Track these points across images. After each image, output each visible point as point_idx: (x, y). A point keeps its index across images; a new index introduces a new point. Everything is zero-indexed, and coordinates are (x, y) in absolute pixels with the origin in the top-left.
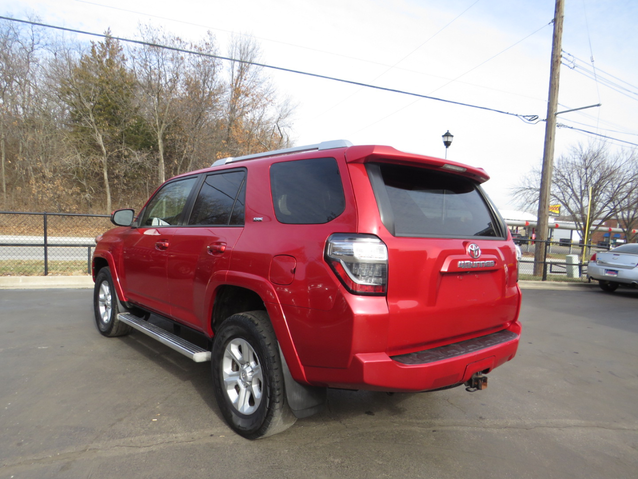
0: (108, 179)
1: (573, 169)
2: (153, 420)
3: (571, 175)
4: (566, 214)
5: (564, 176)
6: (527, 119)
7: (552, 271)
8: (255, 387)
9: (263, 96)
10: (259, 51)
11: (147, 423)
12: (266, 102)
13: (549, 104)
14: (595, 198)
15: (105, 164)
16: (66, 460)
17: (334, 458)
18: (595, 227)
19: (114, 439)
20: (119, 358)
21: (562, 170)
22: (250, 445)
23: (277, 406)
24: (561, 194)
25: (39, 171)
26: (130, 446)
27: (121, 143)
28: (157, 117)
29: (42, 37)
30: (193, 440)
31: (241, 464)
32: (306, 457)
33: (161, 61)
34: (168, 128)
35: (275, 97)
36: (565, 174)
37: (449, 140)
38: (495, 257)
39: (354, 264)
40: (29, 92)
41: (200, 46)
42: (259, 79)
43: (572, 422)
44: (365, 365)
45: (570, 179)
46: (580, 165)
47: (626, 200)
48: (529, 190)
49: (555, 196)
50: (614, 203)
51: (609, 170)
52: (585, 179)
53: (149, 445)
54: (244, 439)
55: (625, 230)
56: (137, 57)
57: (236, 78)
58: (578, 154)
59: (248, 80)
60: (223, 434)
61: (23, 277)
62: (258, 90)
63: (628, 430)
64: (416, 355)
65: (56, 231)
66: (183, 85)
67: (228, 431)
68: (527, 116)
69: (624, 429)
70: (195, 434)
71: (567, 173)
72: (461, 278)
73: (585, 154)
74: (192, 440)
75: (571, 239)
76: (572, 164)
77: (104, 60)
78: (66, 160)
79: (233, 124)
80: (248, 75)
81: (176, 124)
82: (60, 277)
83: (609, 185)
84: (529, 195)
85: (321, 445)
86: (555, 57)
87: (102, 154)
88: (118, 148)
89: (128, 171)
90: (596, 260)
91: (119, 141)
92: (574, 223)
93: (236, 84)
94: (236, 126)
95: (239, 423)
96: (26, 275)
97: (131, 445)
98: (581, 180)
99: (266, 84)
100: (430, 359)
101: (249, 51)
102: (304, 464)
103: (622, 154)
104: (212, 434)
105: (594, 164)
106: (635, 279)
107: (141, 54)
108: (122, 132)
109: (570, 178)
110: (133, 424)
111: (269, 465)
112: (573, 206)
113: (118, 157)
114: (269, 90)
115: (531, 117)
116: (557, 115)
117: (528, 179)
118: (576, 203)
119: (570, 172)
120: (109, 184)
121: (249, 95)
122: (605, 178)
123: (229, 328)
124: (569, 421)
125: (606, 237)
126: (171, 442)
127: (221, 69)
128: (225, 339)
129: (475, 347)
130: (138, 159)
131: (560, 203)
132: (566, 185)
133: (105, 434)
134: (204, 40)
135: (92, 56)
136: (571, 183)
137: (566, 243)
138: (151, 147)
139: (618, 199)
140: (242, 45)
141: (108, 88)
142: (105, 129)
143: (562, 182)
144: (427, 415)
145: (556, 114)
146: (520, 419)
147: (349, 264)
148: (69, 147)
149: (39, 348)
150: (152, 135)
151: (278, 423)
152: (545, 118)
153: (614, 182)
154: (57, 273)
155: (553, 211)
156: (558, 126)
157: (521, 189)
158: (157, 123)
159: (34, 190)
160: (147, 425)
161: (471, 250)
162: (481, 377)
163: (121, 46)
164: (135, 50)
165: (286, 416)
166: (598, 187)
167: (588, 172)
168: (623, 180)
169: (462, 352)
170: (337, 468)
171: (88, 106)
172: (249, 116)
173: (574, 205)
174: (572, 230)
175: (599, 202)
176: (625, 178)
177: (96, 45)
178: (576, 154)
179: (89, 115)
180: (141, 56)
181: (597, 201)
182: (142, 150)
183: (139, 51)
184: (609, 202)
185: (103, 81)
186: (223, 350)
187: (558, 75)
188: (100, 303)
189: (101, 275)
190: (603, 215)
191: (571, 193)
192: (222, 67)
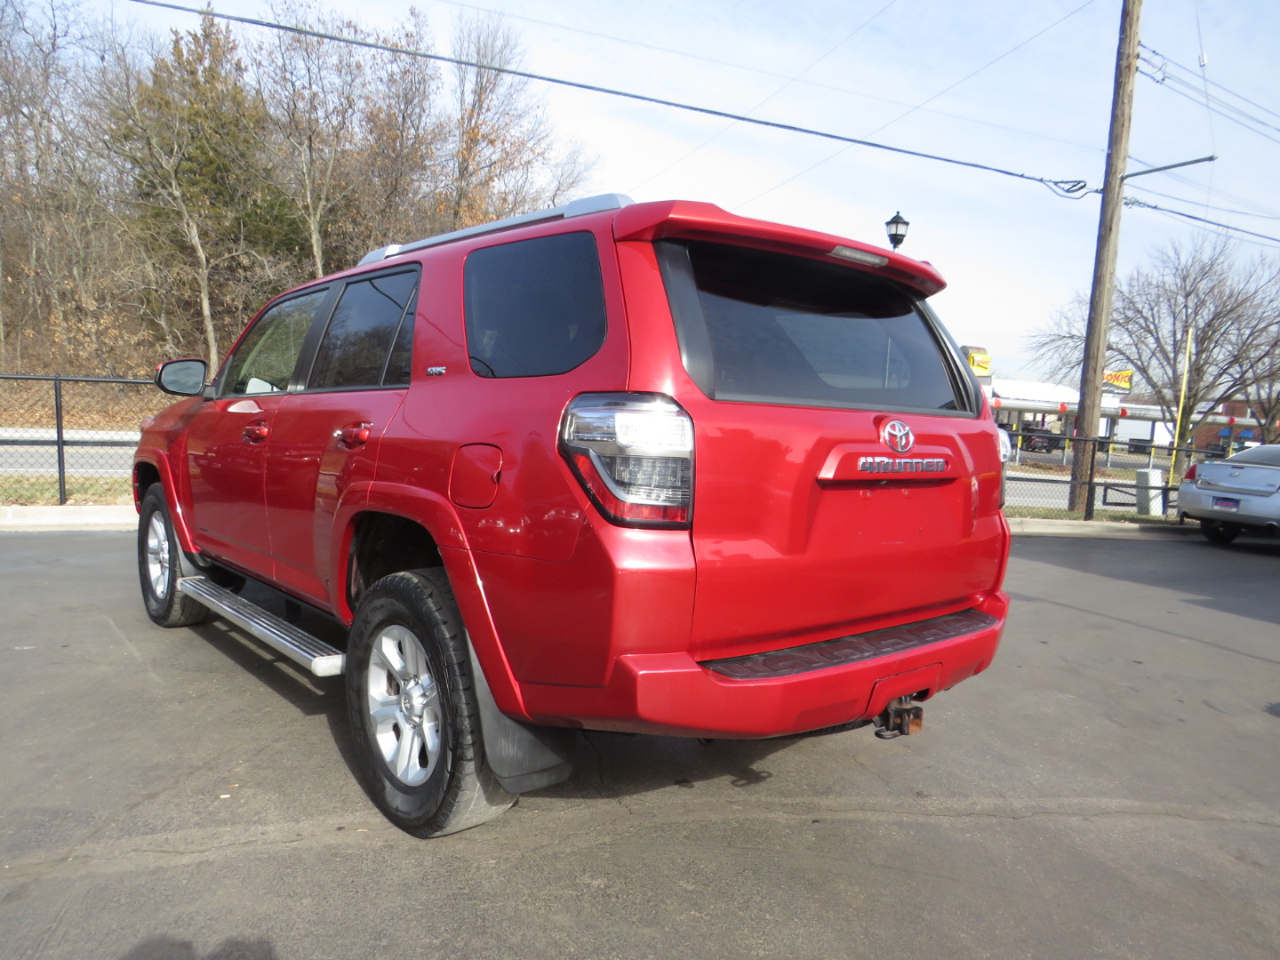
0: (212, 316)
1: (1159, 296)
2: (223, 797)
3: (1156, 309)
4: (1144, 389)
5: (1140, 312)
6: (1063, 189)
7: (1108, 501)
8: (428, 727)
9: (523, 144)
10: (516, 51)
11: (208, 803)
12: (532, 156)
13: (1109, 157)
14: (1204, 356)
15: (204, 283)
16: (21, 880)
17: (592, 877)
18: (1200, 416)
19: (130, 835)
20: (178, 669)
21: (1137, 299)
22: (418, 850)
23: (470, 767)
24: (1134, 348)
25: (69, 296)
26: (163, 852)
27: (236, 241)
28: (309, 188)
29: (74, 21)
30: (299, 838)
31: (391, 889)
32: (532, 874)
33: (314, 69)
34: (332, 210)
35: (549, 146)
36: (1143, 307)
37: (899, 232)
38: (948, 451)
39: (618, 458)
40: (48, 136)
41: (395, 39)
42: (516, 110)
43: (1114, 803)
44: (639, 680)
45: (1154, 319)
46: (1173, 288)
47: (1267, 360)
48: (1070, 341)
49: (1121, 353)
50: (1241, 366)
51: (1233, 300)
52: (1184, 317)
53: (203, 848)
54: (408, 836)
55: (1263, 421)
56: (265, 63)
57: (469, 107)
58: (1171, 266)
59: (493, 111)
60: (365, 825)
61: (16, 507)
62: (515, 132)
63: (1233, 820)
64: (761, 659)
65: (107, 419)
66: (364, 123)
67: (377, 819)
68: (1062, 182)
69: (1222, 819)
70: (306, 825)
71: (1147, 306)
72: (869, 494)
73: (1186, 266)
74: (296, 838)
75: (1152, 440)
76: (1158, 287)
77: (200, 69)
78: (123, 275)
79: (464, 203)
80: (494, 100)
81: (349, 202)
82: (90, 508)
83: (1233, 331)
84: (1067, 351)
85: (568, 850)
86: (1125, 57)
87: (196, 263)
88: (230, 251)
89: (251, 298)
90: (1197, 477)
91: (233, 236)
92: (1159, 408)
93: (470, 120)
94: (470, 207)
95: (397, 801)
96: (22, 504)
97: (166, 848)
98: (1175, 318)
99: (532, 119)
100: (792, 667)
101: (497, 50)
102: (526, 891)
103: (1260, 267)
104: (342, 825)
105: (1203, 286)
106: (1274, 517)
107: (273, 56)
108: (237, 219)
109: (1153, 315)
110: (176, 805)
111: (450, 893)
112: (1157, 372)
113: (231, 269)
114: (538, 132)
115: (1072, 184)
116: (1126, 181)
117: (1066, 318)
118: (1163, 367)
119: (1153, 304)
120: (215, 326)
121: (496, 143)
122: (1225, 316)
123: (378, 602)
124: (1105, 802)
125: (1224, 437)
126: (251, 842)
127: (438, 88)
128: (371, 627)
129: (899, 644)
130: (270, 273)
131: (1130, 366)
132: (1145, 331)
133: (114, 825)
134: (403, 28)
135: (175, 61)
136: (1155, 326)
137: (1140, 447)
138: (297, 248)
139: (1248, 358)
140: (482, 39)
141: (207, 126)
142: (202, 212)
143: (1137, 323)
144: (806, 787)
145: (1123, 179)
146: (1002, 796)
147: (608, 460)
148: (128, 246)
149: (17, 648)
150: (301, 225)
151: (473, 805)
152: (1101, 186)
153: (1243, 324)
154: (85, 500)
155: (1116, 383)
156: (1126, 204)
157: (1053, 337)
158: (309, 200)
159: (60, 336)
160: (206, 807)
161: (892, 436)
162: (908, 707)
163: (234, 41)
164: (261, 48)
165: (490, 789)
166: (1210, 333)
167: (1191, 304)
168: (1261, 320)
169: (866, 654)
170: (595, 898)
171: (168, 164)
172: (498, 186)
173: (1160, 372)
174: (1154, 421)
175: (1211, 364)
176: (1265, 315)
177: (182, 38)
178: (1168, 267)
179: (171, 185)
180: (273, 61)
181: (1206, 363)
182: (277, 253)
183: (269, 49)
184: (1231, 364)
185: (197, 114)
186: (368, 649)
187: (1131, 97)
188: (151, 557)
189: (150, 498)
190: (1218, 393)
191: (1155, 345)
192: (440, 85)
